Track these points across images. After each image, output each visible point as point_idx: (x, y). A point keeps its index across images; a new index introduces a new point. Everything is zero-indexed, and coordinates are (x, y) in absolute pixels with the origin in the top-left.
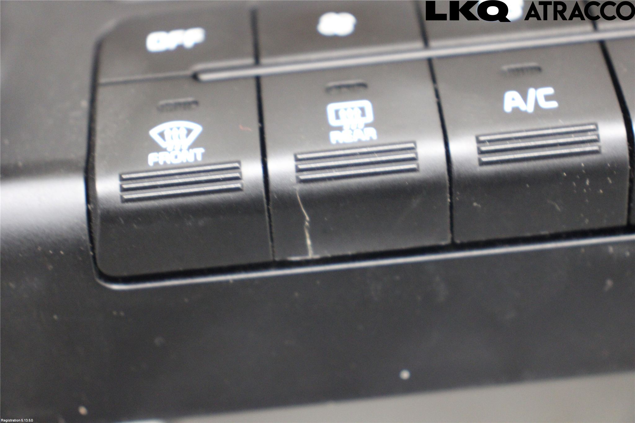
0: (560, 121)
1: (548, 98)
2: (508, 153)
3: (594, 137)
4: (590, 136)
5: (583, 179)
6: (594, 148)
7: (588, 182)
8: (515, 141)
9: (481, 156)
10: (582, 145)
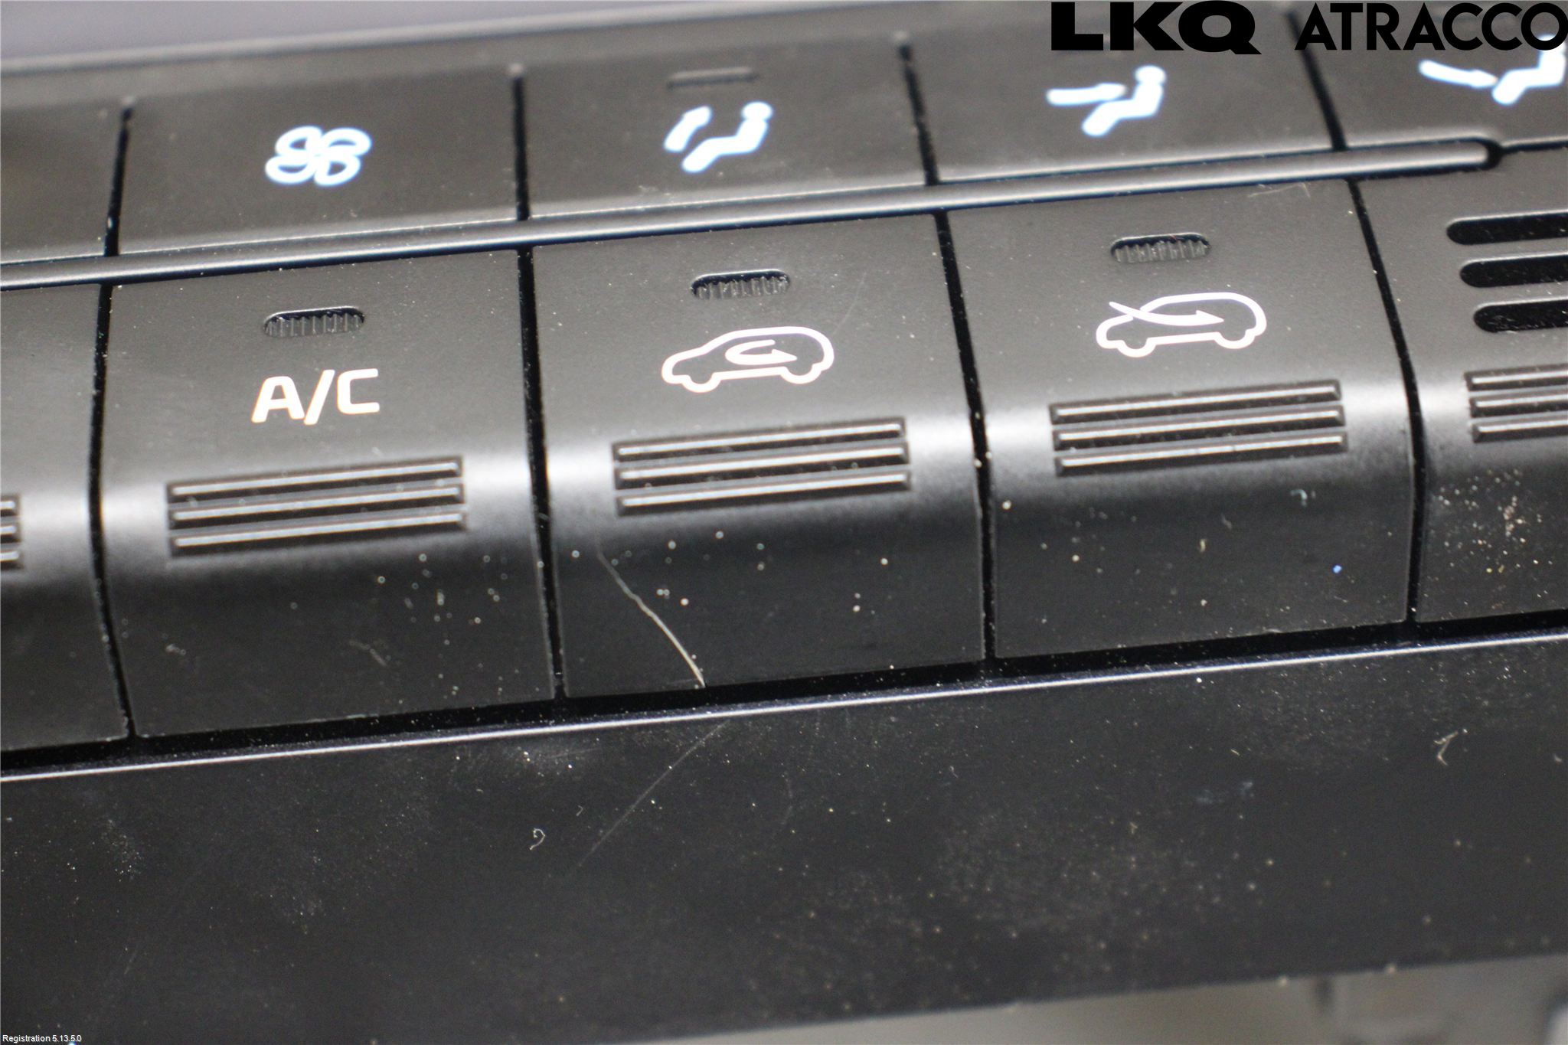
0: (376, 451)
1: (360, 391)
2: (242, 526)
3: (452, 491)
4: (440, 489)
5: (429, 589)
6: (450, 516)
7: (441, 600)
8: (260, 498)
9: (176, 533)
10: (422, 510)
